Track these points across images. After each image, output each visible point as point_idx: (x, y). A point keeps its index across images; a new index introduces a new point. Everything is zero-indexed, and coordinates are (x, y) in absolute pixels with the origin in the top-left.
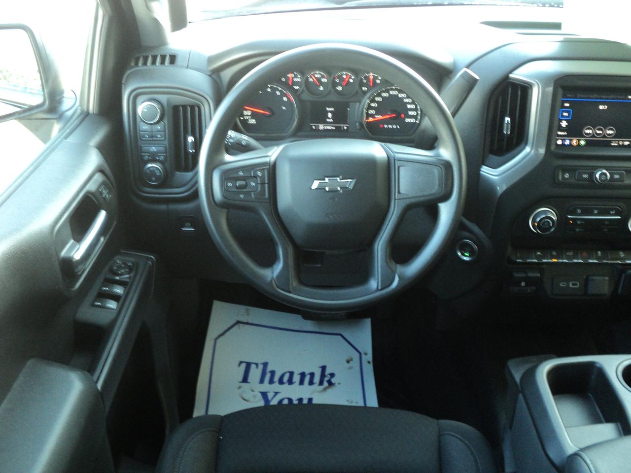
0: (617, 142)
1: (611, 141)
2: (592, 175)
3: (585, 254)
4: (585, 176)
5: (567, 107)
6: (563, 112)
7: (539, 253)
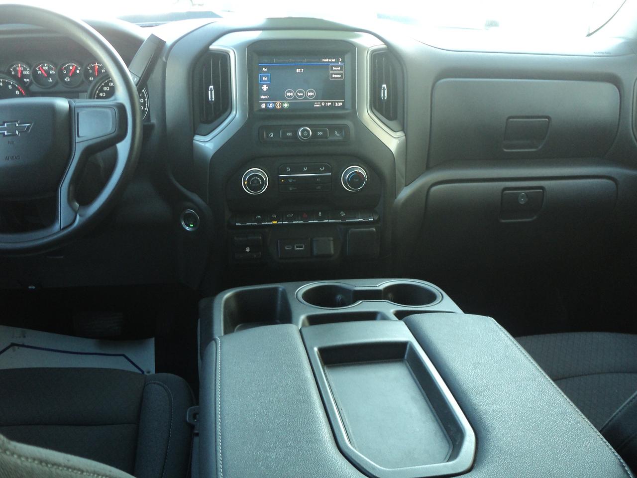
0: (319, 103)
1: (314, 103)
2: (295, 133)
3: (305, 215)
4: (289, 134)
5: (265, 72)
6: (262, 76)
7: (259, 217)
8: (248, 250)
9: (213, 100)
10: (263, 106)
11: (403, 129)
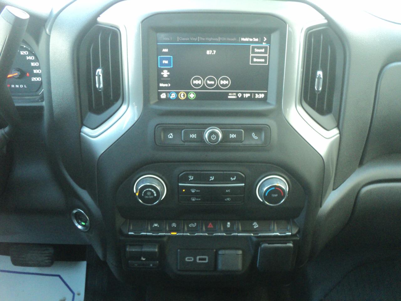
0: (235, 94)
1: (227, 94)
2: (201, 135)
3: (210, 226)
4: (193, 136)
5: (165, 53)
6: (162, 59)
7: (156, 225)
8: (143, 258)
9: (102, 86)
10: (163, 96)
11: (338, 127)
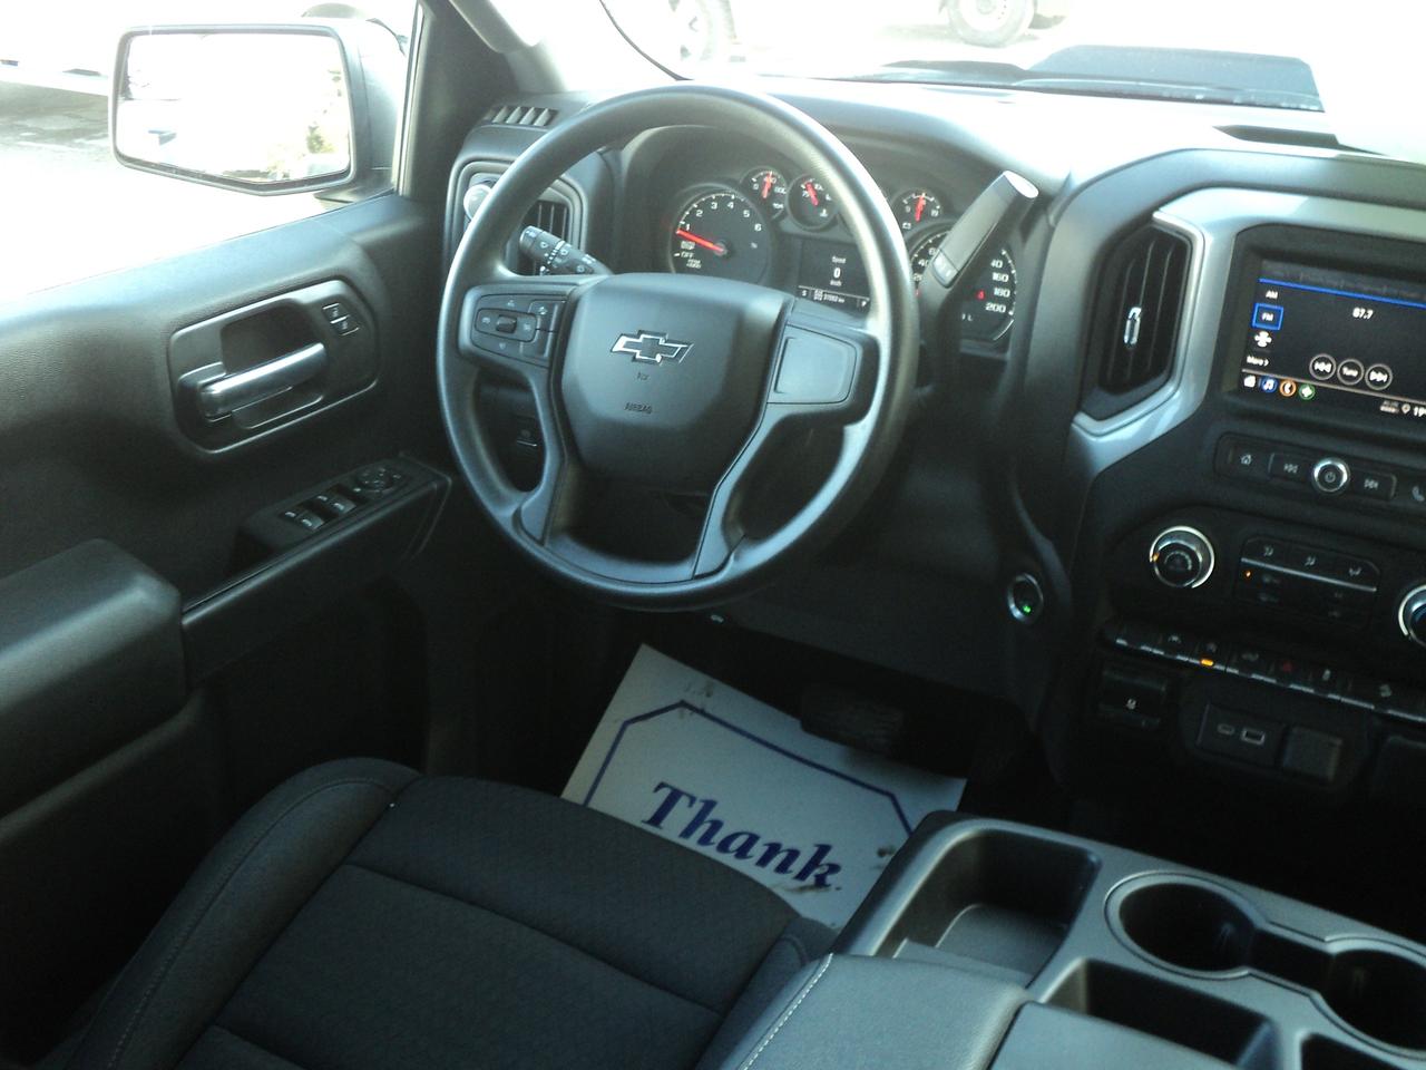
0: (1396, 404)
1: (1380, 401)
2: (1305, 469)
3: (1287, 668)
4: (1290, 468)
5: (1271, 301)
6: (1262, 310)
7: (1175, 638)
8: (1131, 704)
9: (1135, 340)
10: (1250, 382)
